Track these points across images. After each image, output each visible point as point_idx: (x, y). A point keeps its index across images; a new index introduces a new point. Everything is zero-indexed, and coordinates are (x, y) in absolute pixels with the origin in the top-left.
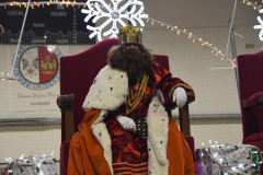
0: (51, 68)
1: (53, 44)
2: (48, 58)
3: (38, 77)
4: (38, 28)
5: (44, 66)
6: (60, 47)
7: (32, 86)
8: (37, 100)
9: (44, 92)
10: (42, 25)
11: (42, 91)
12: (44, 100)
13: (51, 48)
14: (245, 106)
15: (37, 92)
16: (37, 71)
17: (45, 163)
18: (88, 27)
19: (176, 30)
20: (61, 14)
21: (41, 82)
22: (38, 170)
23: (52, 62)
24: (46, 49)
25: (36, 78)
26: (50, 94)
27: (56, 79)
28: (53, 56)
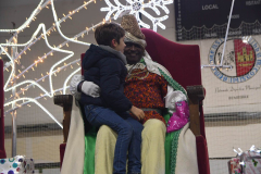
0: (248, 59)
2: (244, 50)
5: (241, 58)
6: (257, 37)
7: (229, 79)
8: (235, 94)
9: (242, 85)
10: (236, 16)
11: (240, 85)
12: (241, 93)
15: (235, 86)
16: (233, 64)
21: (238, 75)
23: (248, 53)
24: (241, 40)
25: (233, 72)
26: (248, 87)
27: (254, 71)
28: (250, 47)
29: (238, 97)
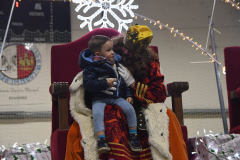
0: (29, 64)
1: (30, 42)
2: (26, 55)
3: (16, 72)
4: (17, 27)
5: (22, 62)
6: (38, 45)
7: (10, 81)
8: (14, 95)
9: (22, 87)
10: (21, 24)
11: (20, 87)
12: (21, 94)
13: (28, 46)
14: (232, 97)
15: (15, 87)
16: (15, 68)
17: (39, 151)
18: (79, 17)
19: (158, 25)
20: (38, 14)
21: (19, 78)
22: (32, 158)
23: (29, 59)
24: (24, 46)
25: (14, 74)
26: (27, 89)
27: (33, 75)
28: (31, 54)
29: (18, 98)
